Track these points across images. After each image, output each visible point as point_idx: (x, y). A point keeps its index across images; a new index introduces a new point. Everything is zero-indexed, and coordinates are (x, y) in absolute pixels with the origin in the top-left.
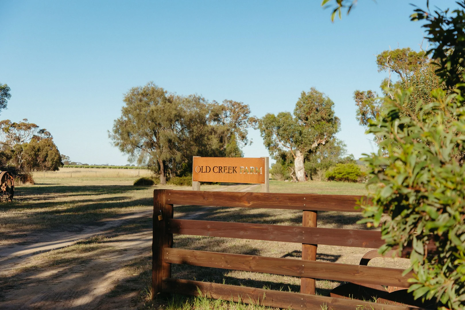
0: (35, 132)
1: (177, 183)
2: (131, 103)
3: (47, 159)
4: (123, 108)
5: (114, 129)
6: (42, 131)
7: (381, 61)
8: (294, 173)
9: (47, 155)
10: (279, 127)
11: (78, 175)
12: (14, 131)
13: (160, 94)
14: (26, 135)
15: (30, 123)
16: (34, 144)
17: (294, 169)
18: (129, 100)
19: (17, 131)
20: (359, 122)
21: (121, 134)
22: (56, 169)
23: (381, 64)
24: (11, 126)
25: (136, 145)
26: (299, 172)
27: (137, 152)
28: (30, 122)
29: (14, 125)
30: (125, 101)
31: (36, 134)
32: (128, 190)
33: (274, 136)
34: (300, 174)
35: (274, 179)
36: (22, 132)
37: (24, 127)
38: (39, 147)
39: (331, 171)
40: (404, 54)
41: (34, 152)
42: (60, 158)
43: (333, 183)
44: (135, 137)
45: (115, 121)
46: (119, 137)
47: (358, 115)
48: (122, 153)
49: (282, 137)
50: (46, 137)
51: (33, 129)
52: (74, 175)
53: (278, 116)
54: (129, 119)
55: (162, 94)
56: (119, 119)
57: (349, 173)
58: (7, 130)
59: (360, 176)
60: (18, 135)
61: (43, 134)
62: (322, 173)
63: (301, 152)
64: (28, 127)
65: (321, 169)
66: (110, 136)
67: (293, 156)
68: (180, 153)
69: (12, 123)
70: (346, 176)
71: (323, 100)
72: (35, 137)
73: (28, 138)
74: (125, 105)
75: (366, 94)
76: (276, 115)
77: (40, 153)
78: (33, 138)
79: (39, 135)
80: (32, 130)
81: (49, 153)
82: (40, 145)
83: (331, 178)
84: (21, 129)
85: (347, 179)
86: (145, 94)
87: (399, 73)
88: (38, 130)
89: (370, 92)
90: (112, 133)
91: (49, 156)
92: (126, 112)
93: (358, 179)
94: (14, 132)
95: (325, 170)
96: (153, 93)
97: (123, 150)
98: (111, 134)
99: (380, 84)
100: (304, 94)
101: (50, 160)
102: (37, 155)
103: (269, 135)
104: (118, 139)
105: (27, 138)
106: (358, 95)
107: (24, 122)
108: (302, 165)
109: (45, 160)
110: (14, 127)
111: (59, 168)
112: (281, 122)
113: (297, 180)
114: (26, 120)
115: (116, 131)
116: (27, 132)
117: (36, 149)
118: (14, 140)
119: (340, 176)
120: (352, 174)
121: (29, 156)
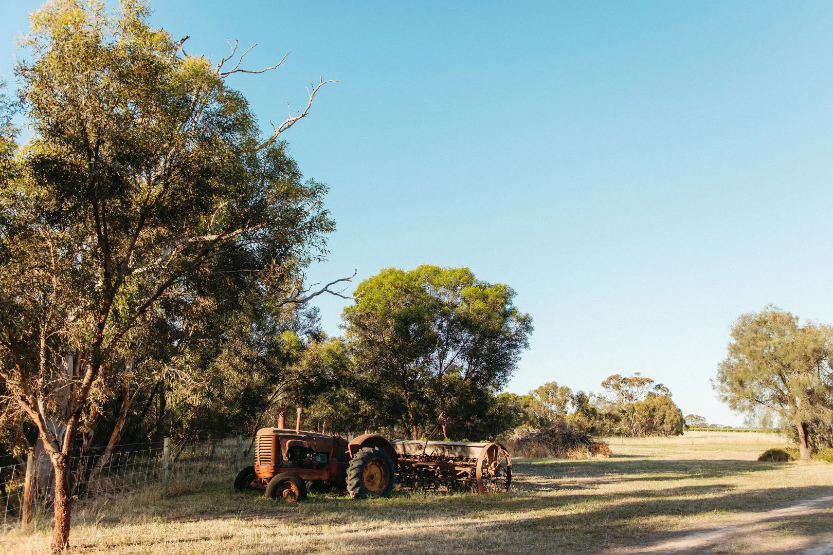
0: (650, 388)
1: (829, 459)
2: (742, 337)
3: (665, 421)
4: (730, 345)
5: (719, 376)
6: (659, 387)
9: (664, 416)
11: (703, 441)
12: (625, 387)
13: (785, 320)
14: (640, 392)
15: (643, 377)
16: (648, 403)
18: (738, 334)
19: (628, 388)
21: (731, 384)
22: (679, 432)
24: (622, 382)
25: (756, 400)
27: (759, 410)
28: (643, 375)
29: (624, 381)
30: (732, 334)
31: (651, 390)
32: (745, 469)
36: (635, 389)
37: (636, 383)
38: (654, 406)
41: (648, 412)
42: (682, 421)
44: (753, 387)
45: (719, 364)
46: (728, 388)
48: (734, 412)
50: (664, 393)
51: (647, 384)
52: (696, 441)
54: (742, 361)
55: (790, 321)
56: (725, 361)
58: (617, 387)
60: (630, 392)
61: (660, 391)
64: (642, 382)
66: (714, 387)
68: (829, 410)
69: (623, 378)
72: (650, 394)
73: (643, 395)
74: (733, 341)
77: (655, 413)
78: (648, 395)
79: (655, 392)
80: (646, 386)
81: (667, 414)
82: (656, 404)
84: (633, 384)
86: (762, 322)
88: (653, 385)
90: (718, 383)
91: (667, 417)
92: (735, 350)
94: (625, 389)
96: (775, 319)
97: (734, 407)
98: (715, 384)
101: (668, 422)
102: (652, 416)
104: (727, 391)
105: (641, 395)
107: (636, 376)
109: (662, 423)
110: (625, 382)
111: (684, 432)
114: (638, 374)
115: (723, 380)
116: (641, 388)
117: (651, 408)
118: (626, 398)
121: (644, 416)
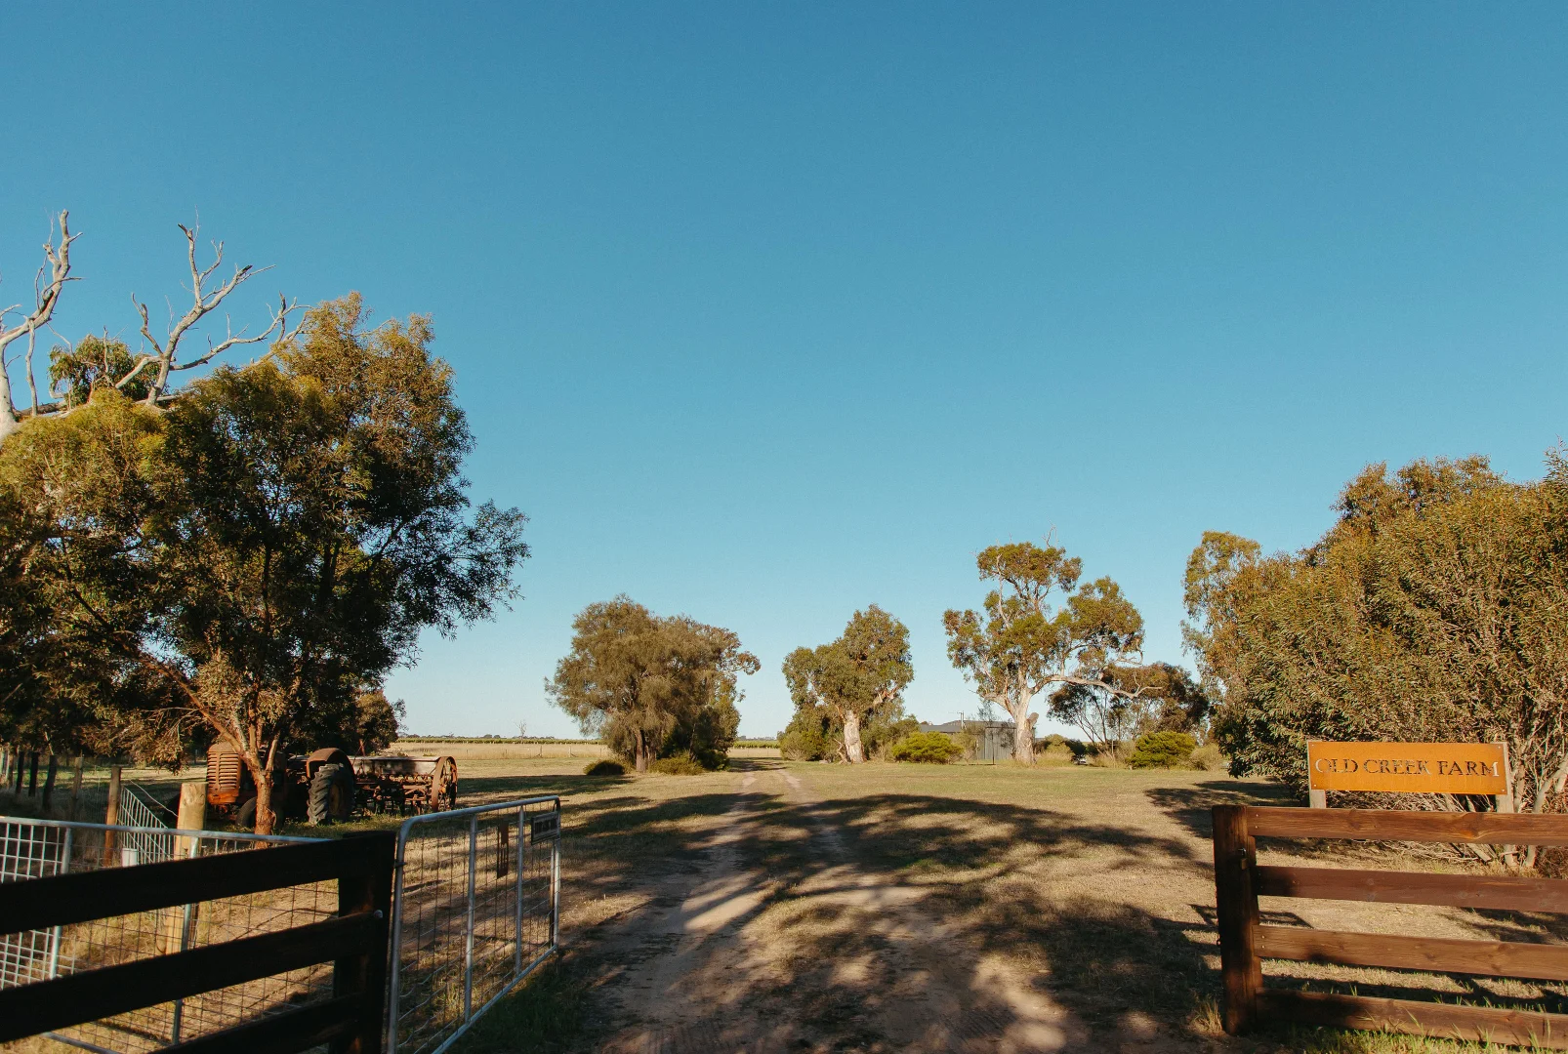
1: (667, 770)
2: (590, 632)
4: (574, 639)
5: (557, 675)
7: (986, 562)
8: (844, 749)
10: (818, 672)
17: (842, 741)
18: (583, 625)
20: (952, 661)
21: (568, 685)
23: (985, 568)
26: (852, 747)
30: (577, 626)
33: (810, 687)
34: (855, 752)
35: (787, 759)
39: (902, 744)
40: (1022, 552)
43: (903, 765)
44: (595, 689)
45: (560, 662)
46: (565, 690)
47: (950, 650)
49: (823, 688)
53: (818, 651)
54: (583, 658)
56: (567, 658)
57: (932, 748)
59: (950, 752)
62: (888, 748)
63: (855, 713)
65: (884, 743)
66: (548, 688)
67: (841, 719)
70: (930, 752)
71: (889, 626)
74: (575, 633)
75: (963, 615)
76: (814, 651)
83: (903, 757)
85: (930, 759)
86: (612, 615)
87: (1014, 582)
89: (969, 613)
90: (552, 683)
93: (948, 757)
95: (891, 743)
96: (628, 613)
97: (571, 713)
98: (550, 685)
99: (983, 599)
100: (858, 615)
103: (802, 684)
104: (564, 694)
106: (950, 618)
108: (857, 735)
112: (824, 661)
113: (849, 760)
115: (559, 680)
119: (918, 753)
120: (939, 750)
